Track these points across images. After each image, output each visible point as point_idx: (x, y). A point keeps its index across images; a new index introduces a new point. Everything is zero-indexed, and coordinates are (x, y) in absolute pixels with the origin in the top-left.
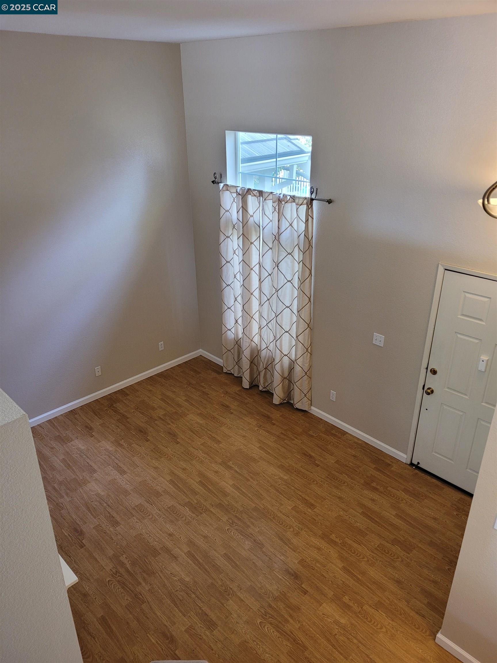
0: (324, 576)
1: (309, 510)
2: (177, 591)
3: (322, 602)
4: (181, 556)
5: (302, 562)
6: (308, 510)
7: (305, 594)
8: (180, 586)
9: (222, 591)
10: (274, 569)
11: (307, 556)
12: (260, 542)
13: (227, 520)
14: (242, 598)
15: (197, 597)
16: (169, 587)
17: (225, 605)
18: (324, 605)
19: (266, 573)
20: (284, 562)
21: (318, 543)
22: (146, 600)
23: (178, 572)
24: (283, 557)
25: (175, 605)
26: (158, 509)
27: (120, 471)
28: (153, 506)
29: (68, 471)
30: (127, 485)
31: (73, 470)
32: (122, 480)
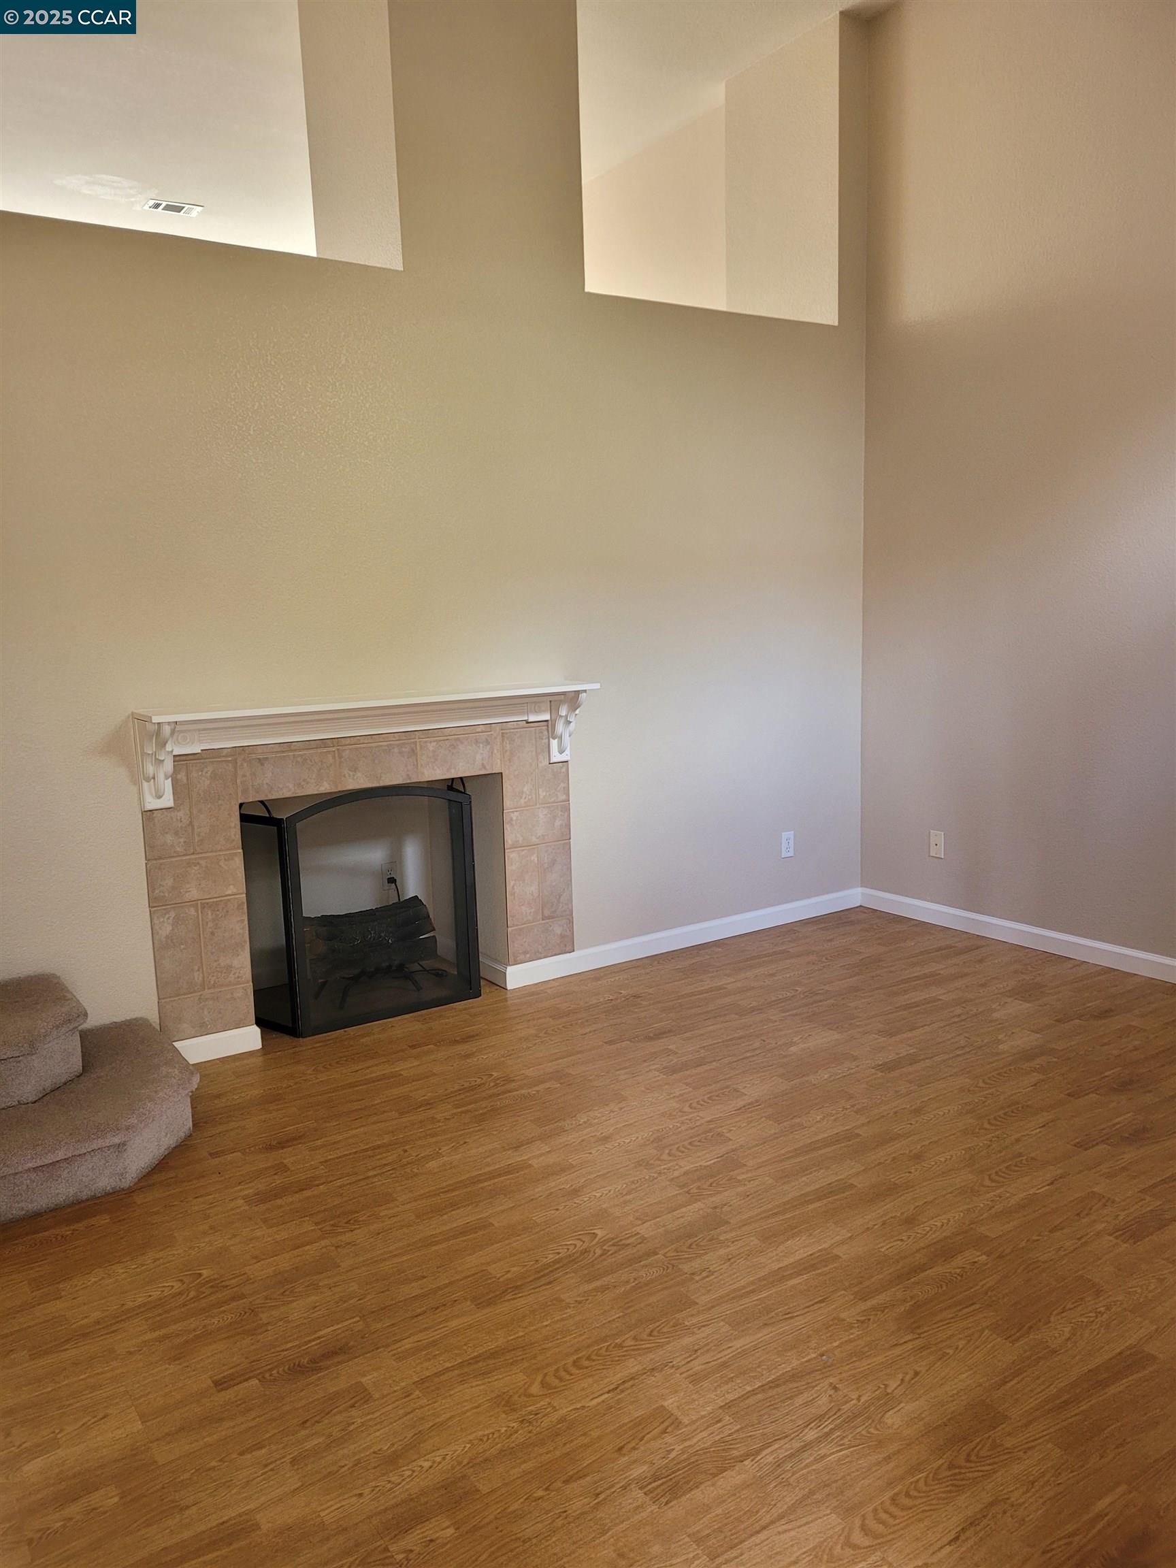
0: (250, 1450)
3: (148, 1424)
5: (361, 1395)
6: (645, 1468)
7: (217, 1384)
11: (378, 1414)
18: (139, 1426)
21: (426, 1465)
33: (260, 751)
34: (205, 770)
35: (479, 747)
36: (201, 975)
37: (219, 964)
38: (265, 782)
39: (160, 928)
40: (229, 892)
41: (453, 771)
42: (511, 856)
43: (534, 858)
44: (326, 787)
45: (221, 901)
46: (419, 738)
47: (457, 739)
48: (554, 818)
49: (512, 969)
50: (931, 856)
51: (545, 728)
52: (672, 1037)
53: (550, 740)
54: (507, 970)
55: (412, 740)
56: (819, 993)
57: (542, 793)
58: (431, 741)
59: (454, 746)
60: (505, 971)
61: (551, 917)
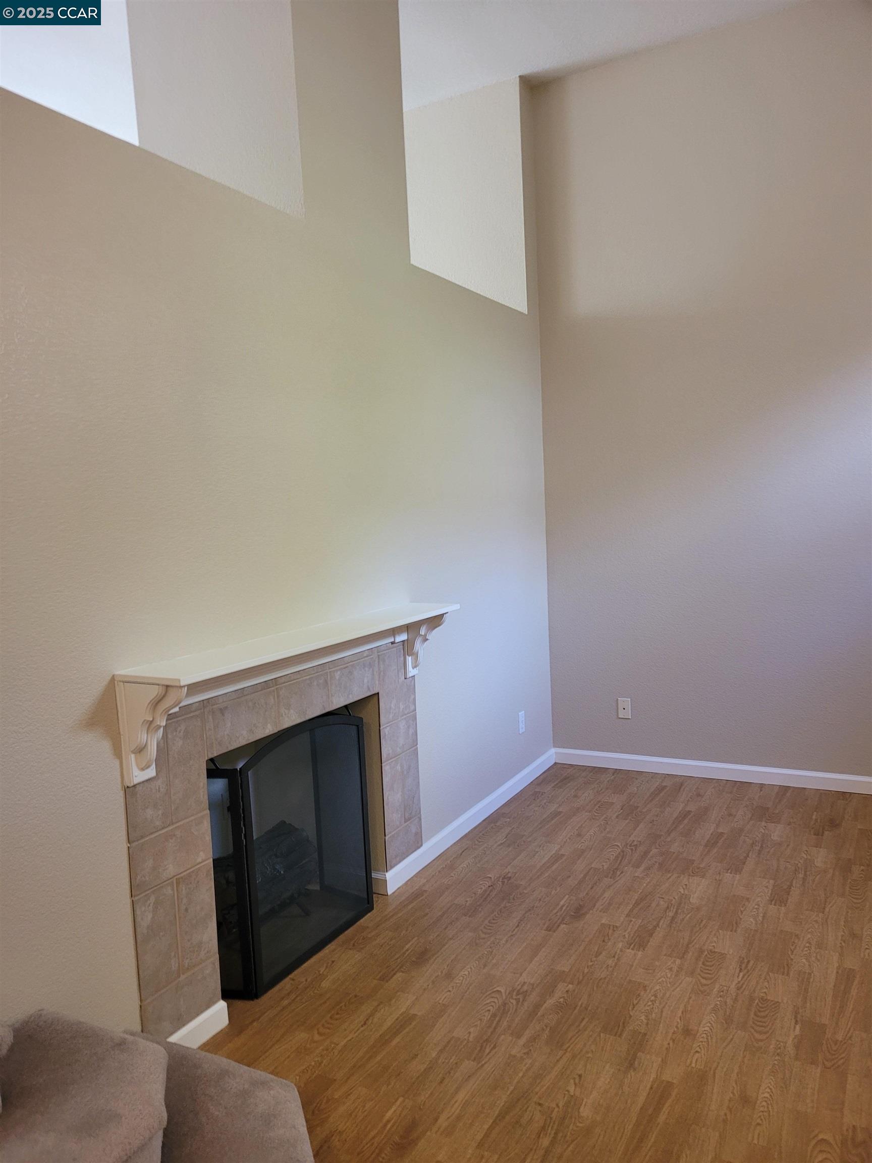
2: (540, 1104)
4: (644, 1074)
8: (557, 1105)
13: (854, 1128)
16: (542, 1087)
22: (483, 1062)
23: (594, 1086)
25: (497, 1117)
26: (740, 985)
27: (779, 897)
28: (741, 974)
29: (701, 848)
30: (752, 920)
31: (709, 851)
32: (756, 908)
33: (221, 701)
34: (179, 728)
35: (365, 671)
36: (177, 960)
37: (192, 943)
38: (225, 733)
39: (142, 919)
40: (199, 860)
41: (351, 696)
42: (386, 768)
43: (399, 768)
44: (269, 729)
45: (193, 872)
46: (329, 669)
47: (352, 666)
48: (409, 727)
49: (389, 875)
50: (620, 718)
51: (402, 646)
52: (591, 912)
53: (406, 657)
54: (387, 876)
55: (325, 671)
56: (636, 845)
57: (402, 707)
58: (337, 670)
59: (351, 673)
60: (386, 878)
61: (409, 819)
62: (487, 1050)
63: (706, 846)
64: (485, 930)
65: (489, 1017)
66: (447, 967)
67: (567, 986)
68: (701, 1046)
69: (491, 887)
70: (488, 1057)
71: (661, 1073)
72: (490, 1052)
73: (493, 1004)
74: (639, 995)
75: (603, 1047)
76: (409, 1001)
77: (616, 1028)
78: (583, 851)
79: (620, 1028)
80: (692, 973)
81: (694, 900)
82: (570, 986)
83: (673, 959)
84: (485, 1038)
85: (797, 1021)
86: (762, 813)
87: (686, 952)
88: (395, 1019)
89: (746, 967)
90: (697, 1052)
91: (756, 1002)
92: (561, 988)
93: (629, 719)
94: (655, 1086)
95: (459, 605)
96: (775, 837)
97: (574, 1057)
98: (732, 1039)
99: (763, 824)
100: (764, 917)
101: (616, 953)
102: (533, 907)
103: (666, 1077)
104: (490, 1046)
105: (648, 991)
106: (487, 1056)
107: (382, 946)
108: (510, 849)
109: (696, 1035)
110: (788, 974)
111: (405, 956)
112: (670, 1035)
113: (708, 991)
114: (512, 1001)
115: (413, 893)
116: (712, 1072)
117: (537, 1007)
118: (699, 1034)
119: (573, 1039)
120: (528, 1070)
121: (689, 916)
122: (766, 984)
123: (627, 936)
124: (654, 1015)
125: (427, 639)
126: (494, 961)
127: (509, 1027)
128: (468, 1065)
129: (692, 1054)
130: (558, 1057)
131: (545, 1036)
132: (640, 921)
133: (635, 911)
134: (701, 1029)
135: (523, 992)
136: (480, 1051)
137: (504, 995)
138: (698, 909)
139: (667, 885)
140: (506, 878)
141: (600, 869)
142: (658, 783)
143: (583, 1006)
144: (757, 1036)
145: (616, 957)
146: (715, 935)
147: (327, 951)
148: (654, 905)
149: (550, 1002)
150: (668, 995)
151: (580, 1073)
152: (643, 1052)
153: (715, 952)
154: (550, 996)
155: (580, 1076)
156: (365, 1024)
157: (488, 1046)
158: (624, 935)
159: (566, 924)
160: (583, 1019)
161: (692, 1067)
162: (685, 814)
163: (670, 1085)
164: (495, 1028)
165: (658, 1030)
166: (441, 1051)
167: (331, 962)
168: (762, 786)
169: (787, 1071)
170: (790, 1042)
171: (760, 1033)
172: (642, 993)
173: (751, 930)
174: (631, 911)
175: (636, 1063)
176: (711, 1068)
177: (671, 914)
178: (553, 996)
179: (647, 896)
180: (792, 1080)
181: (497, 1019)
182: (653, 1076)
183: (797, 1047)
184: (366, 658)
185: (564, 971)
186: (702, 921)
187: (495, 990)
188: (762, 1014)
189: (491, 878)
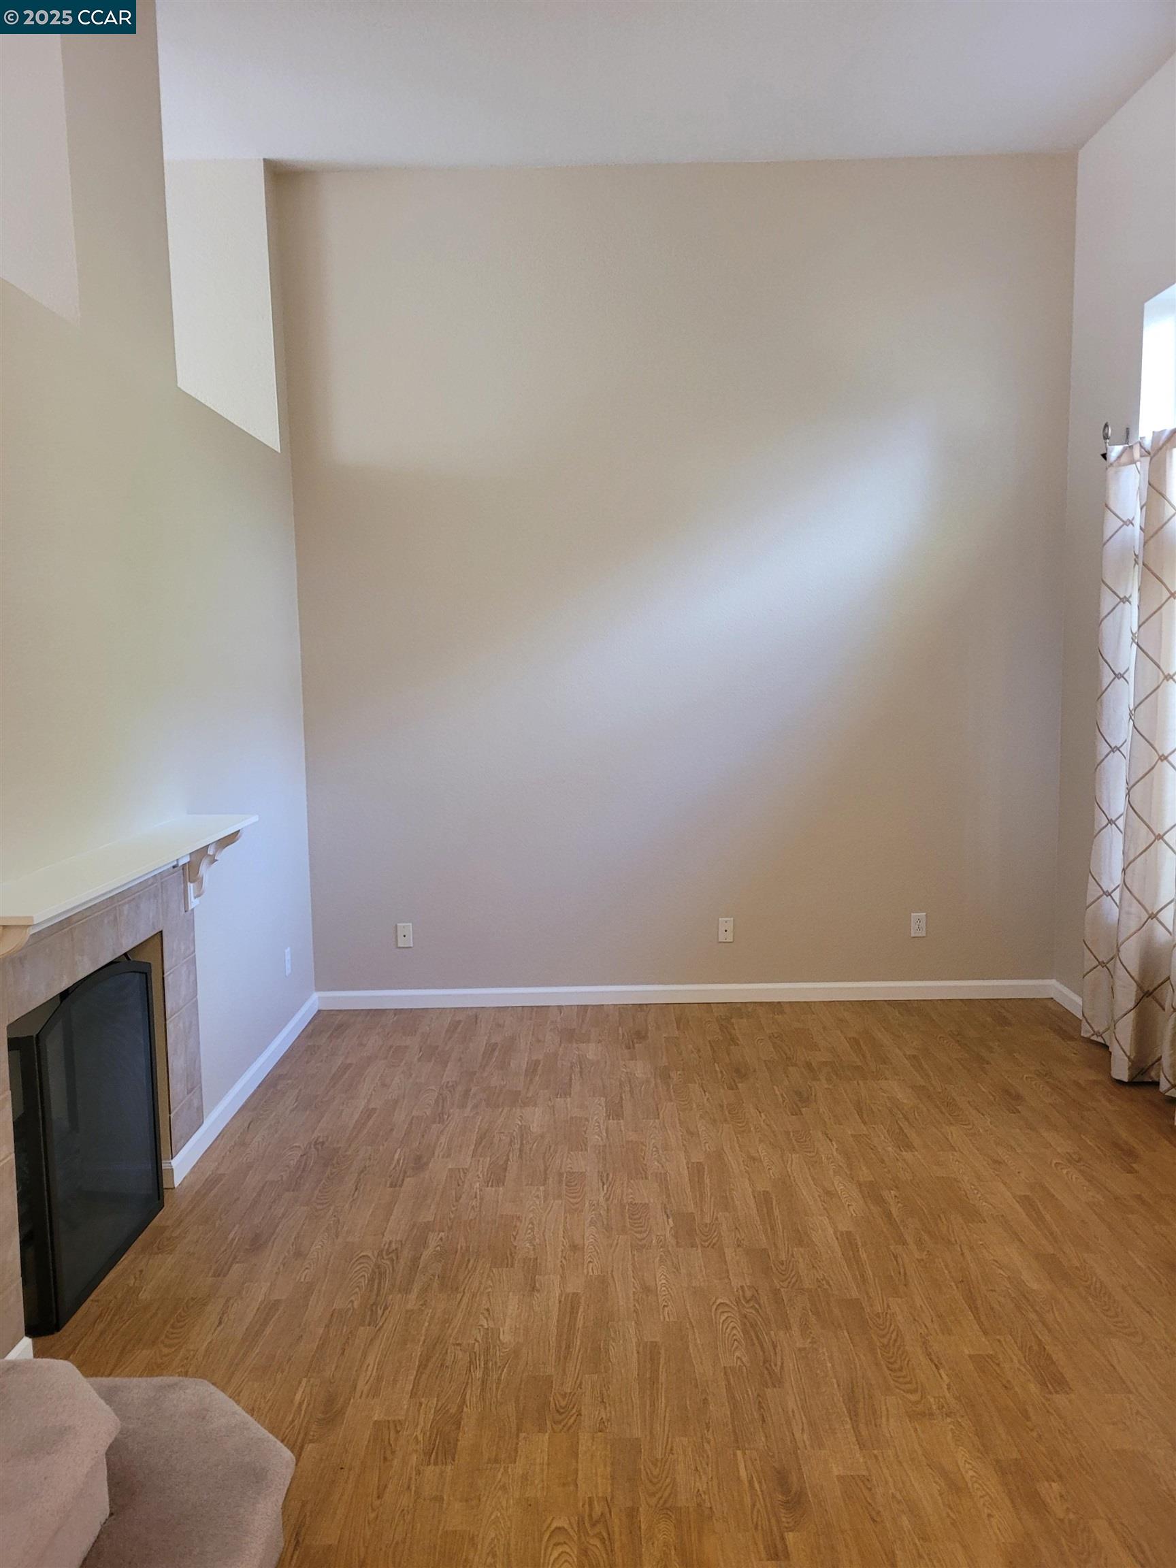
1: (1033, 1388)
2: (458, 1344)
4: (549, 1292)
5: (857, 1483)
7: (773, 1557)
8: (476, 1340)
9: (552, 1405)
10: (747, 1446)
11: (890, 1480)
12: (777, 1370)
13: (742, 1287)
14: (582, 1448)
15: (483, 1382)
16: (453, 1329)
17: (522, 1435)
19: (712, 1442)
20: (797, 1448)
21: (972, 1473)
22: (381, 1324)
23: (505, 1315)
24: (805, 1437)
25: (419, 1367)
26: (607, 1196)
27: (615, 1112)
28: (605, 1187)
29: (522, 1078)
30: (597, 1137)
31: (531, 1080)
32: (597, 1126)
35: (151, 902)
38: (25, 989)
40: (3, 1155)
41: (138, 936)
42: (170, 1026)
46: (118, 901)
47: (139, 896)
48: (189, 974)
49: (175, 1163)
50: (400, 948)
51: (182, 871)
52: (433, 1159)
53: (187, 884)
54: (172, 1164)
55: (114, 906)
56: (453, 1086)
57: (183, 948)
58: (125, 903)
59: (138, 907)
60: (172, 1166)
61: (192, 1089)
62: (380, 1312)
63: (526, 1075)
64: (318, 1201)
65: (366, 1282)
66: (292, 1245)
67: (439, 1234)
68: (592, 1256)
69: (305, 1157)
70: (384, 1318)
71: (563, 1287)
72: (383, 1314)
73: (365, 1269)
74: (516, 1226)
75: (499, 1280)
76: (263, 1288)
77: (506, 1261)
78: (396, 1102)
79: (509, 1259)
80: (559, 1197)
81: (535, 1128)
82: (442, 1234)
83: (536, 1187)
84: (371, 1302)
85: (667, 1216)
86: (569, 1035)
87: (546, 1179)
88: (256, 1309)
89: (607, 1180)
90: (590, 1262)
91: (627, 1207)
92: (433, 1240)
93: (410, 947)
94: (563, 1299)
95: (257, 816)
96: (590, 1056)
97: (474, 1295)
98: (617, 1244)
99: (575, 1045)
100: (607, 1133)
101: (476, 1193)
102: (365, 1167)
103: (570, 1289)
104: (381, 1309)
105: (523, 1220)
106: (381, 1317)
107: (197, 1241)
108: (308, 1113)
109: (584, 1248)
110: (646, 1178)
111: (233, 1246)
112: (560, 1254)
113: (580, 1208)
114: (385, 1261)
115: (207, 1180)
116: (610, 1275)
117: (415, 1260)
118: (586, 1247)
119: (466, 1282)
120: (432, 1318)
121: (535, 1144)
122: (630, 1190)
123: (481, 1176)
124: (537, 1240)
125: (216, 860)
126: (346, 1228)
127: (393, 1286)
128: (364, 1332)
129: (586, 1266)
130: (458, 1300)
131: (435, 1285)
132: (489, 1159)
133: (480, 1150)
134: (587, 1243)
135: (393, 1250)
136: (372, 1315)
137: (372, 1258)
138: (542, 1136)
139: (502, 1119)
140: (318, 1144)
141: (423, 1116)
142: (449, 1019)
143: (464, 1248)
144: (639, 1236)
145: (478, 1197)
146: (568, 1157)
147: (126, 1262)
148: (496, 1140)
149: (427, 1254)
150: (544, 1219)
151: (486, 1307)
152: (541, 1275)
153: (573, 1173)
154: (424, 1248)
155: (488, 1310)
156: (220, 1323)
157: (379, 1308)
158: (478, 1175)
159: (410, 1177)
160: (469, 1260)
161: (591, 1276)
162: (491, 1048)
163: (576, 1295)
164: (379, 1290)
165: (547, 1252)
166: (327, 1326)
167: (138, 1273)
168: (560, 1008)
169: (674, 1259)
170: (668, 1235)
171: (640, 1232)
172: (518, 1224)
173: (599, 1146)
174: (475, 1150)
175: (537, 1285)
176: (607, 1272)
177: (517, 1146)
178: (428, 1248)
179: (485, 1134)
180: (681, 1264)
181: (377, 1281)
182: (558, 1292)
183: (676, 1236)
184: (151, 887)
185: (428, 1222)
186: (550, 1147)
187: (361, 1255)
188: (637, 1216)
189: (299, 1147)
